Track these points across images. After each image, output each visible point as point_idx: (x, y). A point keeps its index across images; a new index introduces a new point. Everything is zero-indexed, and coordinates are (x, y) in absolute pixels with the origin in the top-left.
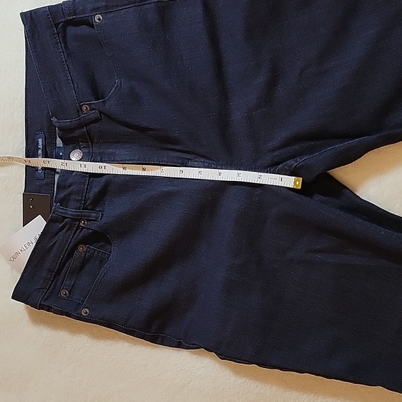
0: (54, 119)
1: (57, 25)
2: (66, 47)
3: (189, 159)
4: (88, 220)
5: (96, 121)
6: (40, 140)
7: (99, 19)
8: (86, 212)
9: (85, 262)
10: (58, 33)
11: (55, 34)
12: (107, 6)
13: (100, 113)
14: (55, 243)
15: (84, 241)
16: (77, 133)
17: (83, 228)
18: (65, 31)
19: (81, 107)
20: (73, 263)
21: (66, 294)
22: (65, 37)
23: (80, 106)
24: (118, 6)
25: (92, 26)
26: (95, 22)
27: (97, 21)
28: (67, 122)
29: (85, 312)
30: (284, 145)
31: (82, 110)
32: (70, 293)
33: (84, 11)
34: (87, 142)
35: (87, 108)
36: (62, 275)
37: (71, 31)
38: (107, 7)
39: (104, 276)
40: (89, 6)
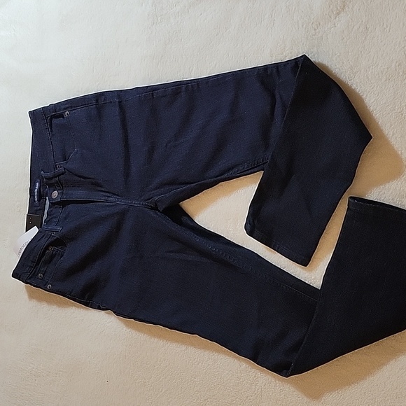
0: (42, 172)
1: (46, 118)
2: (52, 131)
4: (56, 232)
5: (63, 174)
6: (37, 184)
7: (67, 114)
9: (52, 257)
10: (47, 123)
11: (45, 123)
13: (65, 169)
15: (52, 244)
16: (53, 181)
17: (53, 236)
19: (56, 165)
21: (41, 276)
22: (51, 125)
24: (76, 107)
25: (64, 117)
26: (65, 115)
28: (49, 175)
29: (49, 286)
30: (156, 188)
31: (56, 167)
32: (43, 276)
33: (60, 110)
34: (60, 187)
36: (40, 265)
37: (54, 121)
38: (71, 107)
40: (63, 107)
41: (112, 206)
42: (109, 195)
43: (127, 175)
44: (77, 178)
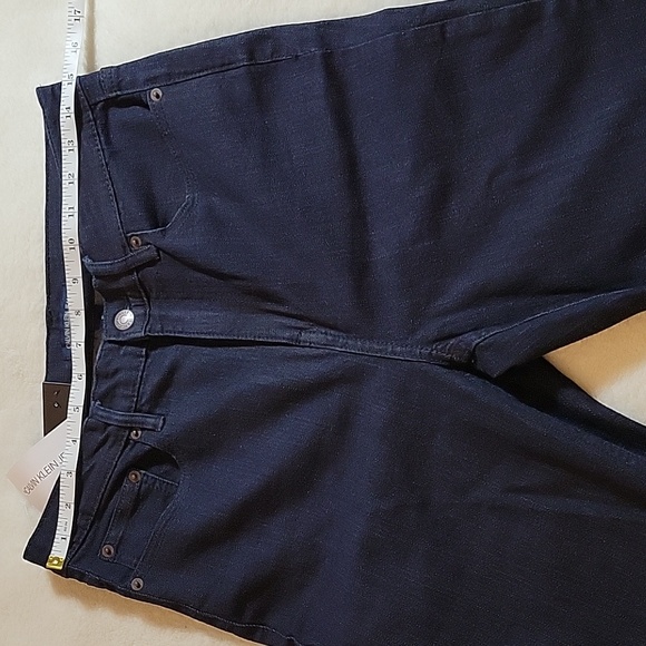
0: (87, 260)
1: (92, 107)
2: (108, 141)
3: (301, 329)
4: (142, 429)
5: (152, 262)
7: (158, 96)
8: (138, 417)
9: (139, 499)
10: (95, 120)
11: (90, 121)
12: (169, 74)
13: (158, 249)
14: (92, 467)
15: (137, 464)
16: (123, 282)
17: (136, 442)
18: (107, 116)
19: (128, 239)
20: (121, 500)
21: (109, 553)
22: (106, 127)
23: (126, 238)
24: (186, 73)
25: (147, 107)
26: (151, 100)
27: (154, 98)
28: (107, 266)
29: (136, 583)
31: (130, 245)
32: (116, 552)
33: (133, 84)
34: (142, 297)
35: (137, 242)
36: (105, 519)
37: (116, 114)
38: (169, 76)
39: (165, 525)
40: (142, 76)
41: (315, 357)
42: (301, 324)
43: (360, 269)
44: (199, 275)
